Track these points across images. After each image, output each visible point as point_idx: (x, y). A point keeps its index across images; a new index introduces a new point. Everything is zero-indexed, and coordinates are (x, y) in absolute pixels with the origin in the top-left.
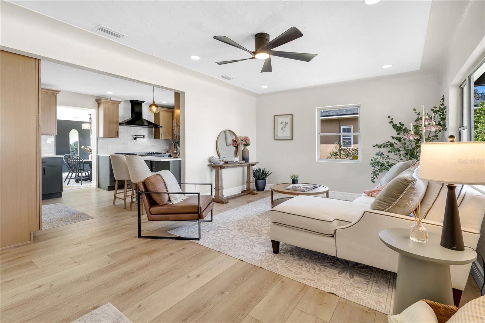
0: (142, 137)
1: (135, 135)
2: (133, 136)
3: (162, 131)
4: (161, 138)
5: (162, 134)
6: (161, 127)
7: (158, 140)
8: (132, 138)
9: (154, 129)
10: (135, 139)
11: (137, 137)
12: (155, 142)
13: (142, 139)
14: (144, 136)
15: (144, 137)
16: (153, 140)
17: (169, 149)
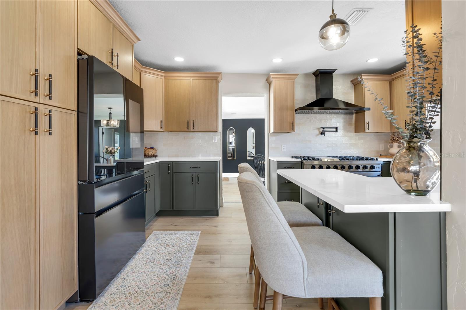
0: (334, 130)
1: (322, 128)
2: (319, 129)
3: (368, 117)
4: (367, 131)
5: (368, 123)
6: (369, 109)
7: (361, 135)
8: (318, 132)
9: (354, 115)
10: (322, 133)
11: (325, 130)
12: (357, 137)
13: (334, 134)
14: (337, 128)
15: (337, 131)
16: (353, 134)
17: (383, 150)
